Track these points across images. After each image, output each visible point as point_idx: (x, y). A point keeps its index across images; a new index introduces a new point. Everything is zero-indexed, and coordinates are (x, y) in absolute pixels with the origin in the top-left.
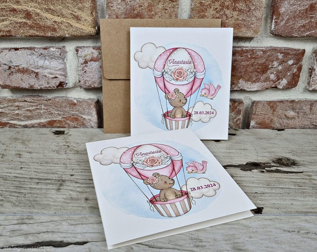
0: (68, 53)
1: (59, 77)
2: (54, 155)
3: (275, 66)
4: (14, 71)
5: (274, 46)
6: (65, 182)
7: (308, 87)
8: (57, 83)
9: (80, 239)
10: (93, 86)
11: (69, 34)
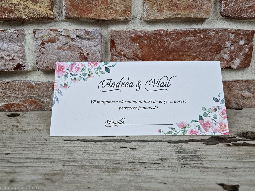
0: (27, 36)
1: (17, 59)
3: (228, 46)
5: (225, 28)
8: (14, 65)
10: (51, 68)
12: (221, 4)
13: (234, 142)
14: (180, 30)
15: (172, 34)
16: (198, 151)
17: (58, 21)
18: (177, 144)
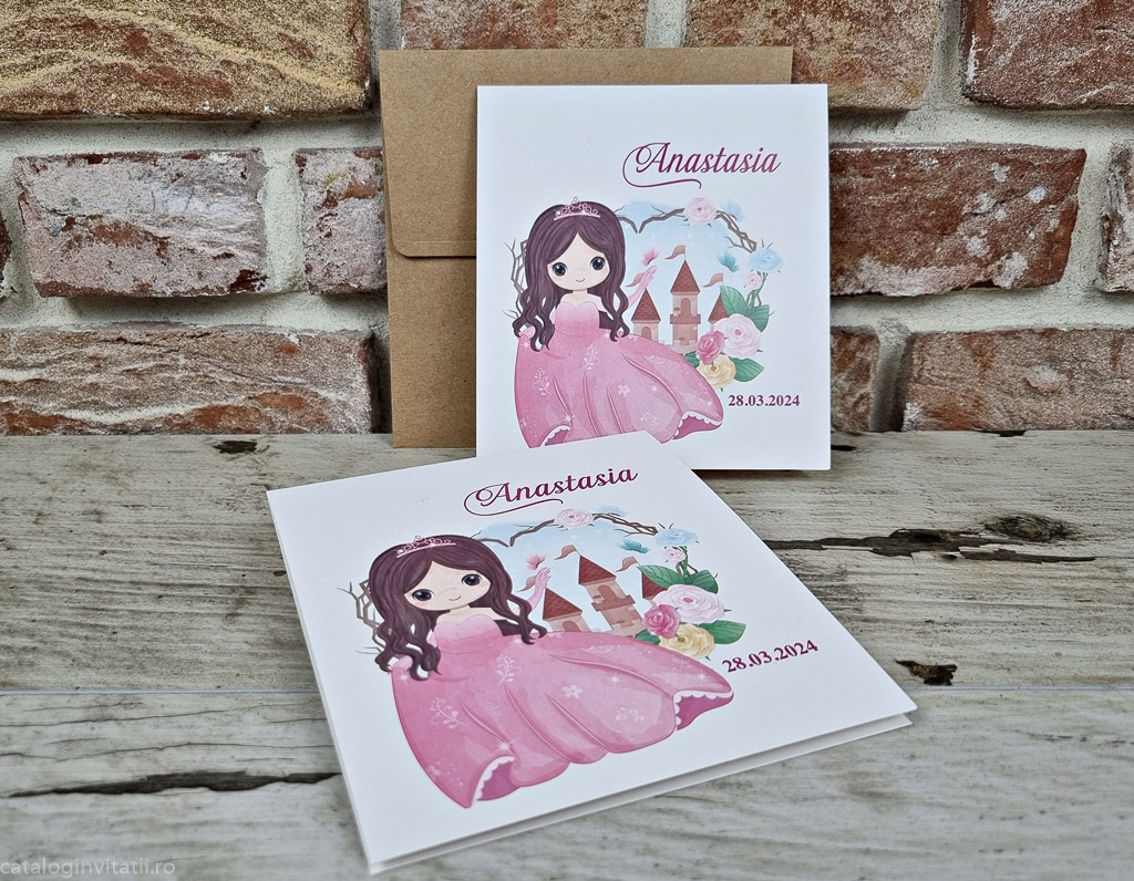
0: (270, 172)
1: (239, 254)
2: (219, 513)
3: (984, 208)
4: (84, 235)
5: (979, 140)
6: (253, 593)
7: (1100, 282)
8: (231, 276)
9: (304, 764)
10: (356, 286)
11: (272, 104)
12: (966, 55)
13: (968, 548)
16: (853, 573)
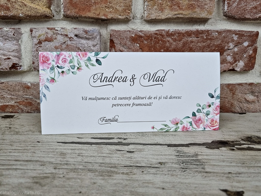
0: (23, 35)
1: (13, 58)
3: (231, 47)
5: (228, 29)
8: (10, 65)
12: (224, 4)
13: (237, 146)
14: (182, 30)
15: (173, 34)
16: (200, 155)
17: (56, 20)
18: (177, 148)
